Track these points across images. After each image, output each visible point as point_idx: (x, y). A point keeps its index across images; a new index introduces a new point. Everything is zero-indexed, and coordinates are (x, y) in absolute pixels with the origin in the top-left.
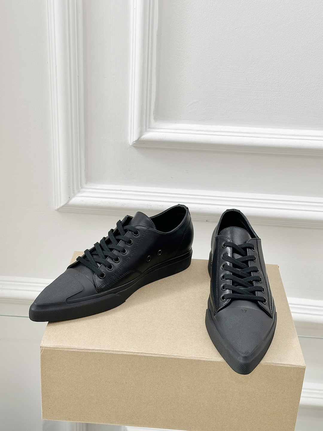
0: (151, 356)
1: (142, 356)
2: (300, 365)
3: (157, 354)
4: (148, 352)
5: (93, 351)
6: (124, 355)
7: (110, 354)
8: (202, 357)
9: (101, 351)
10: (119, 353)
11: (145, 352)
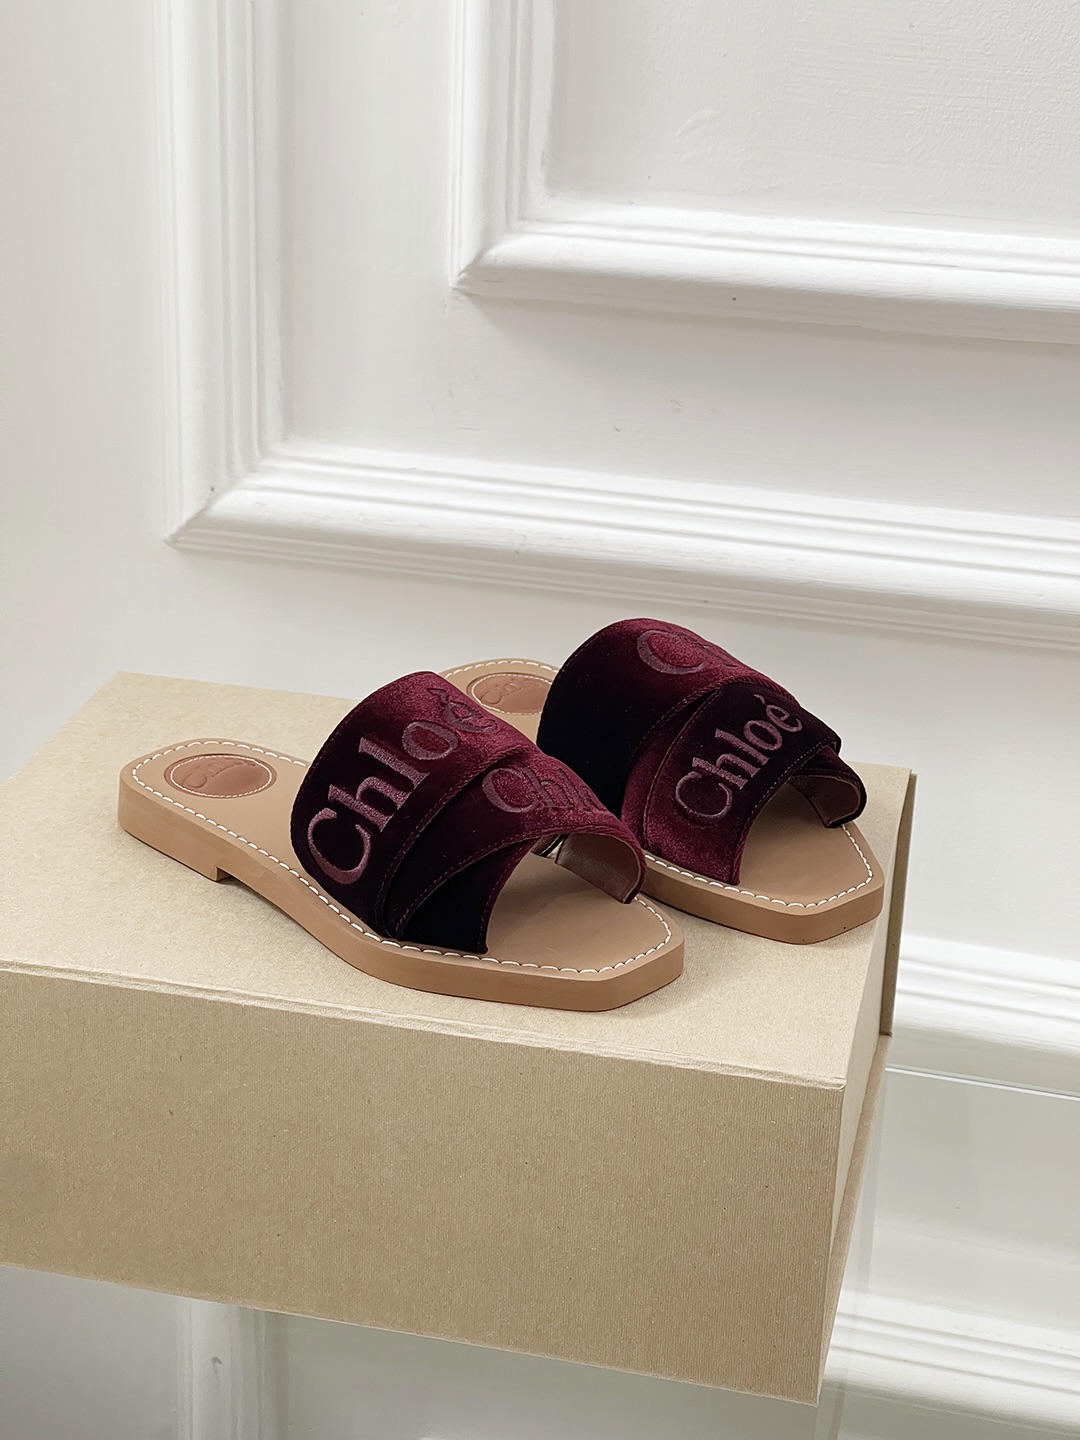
0: (256, 1008)
1: (223, 1003)
2: (821, 1079)
3: (280, 1001)
4: (247, 992)
5: (44, 974)
6: (160, 995)
8: (447, 1025)
9: (72, 977)
10: (142, 989)
11: (238, 991)
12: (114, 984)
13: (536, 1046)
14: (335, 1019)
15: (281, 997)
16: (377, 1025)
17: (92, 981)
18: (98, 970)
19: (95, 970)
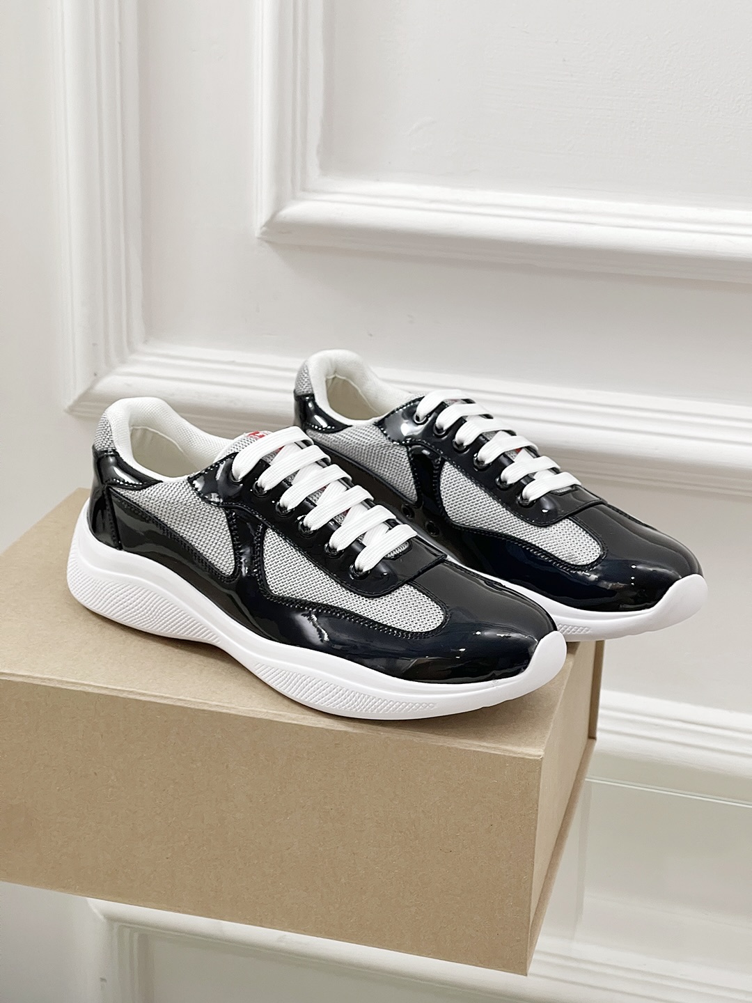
2: (528, 752)
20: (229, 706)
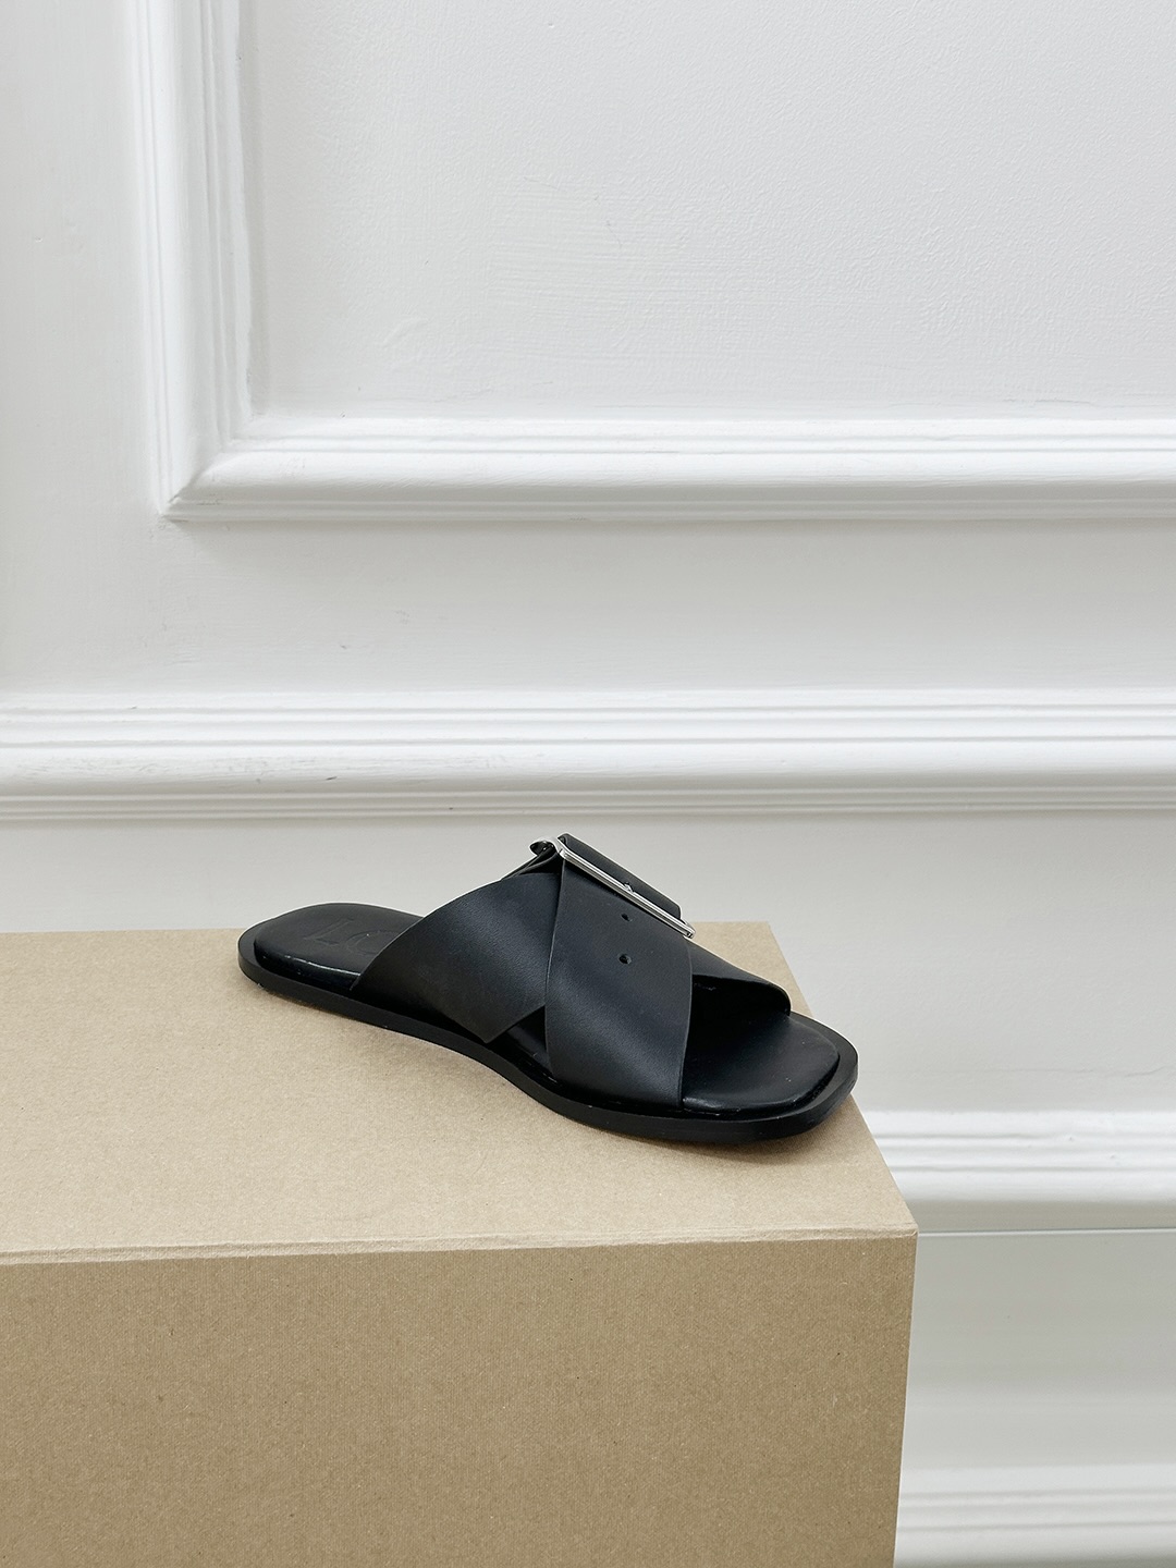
0: (262, 1258)
2: (893, 1228)
3: (291, 1245)
4: (246, 1242)
6: (145, 1264)
7: (81, 1266)
8: (486, 1239)
9: (35, 1260)
10: (122, 1259)
11: (238, 1242)
12: (88, 1259)
13: (587, 1246)
14: (356, 1255)
15: (287, 1242)
16: (407, 1253)
17: (61, 1261)
18: (68, 1246)
19: (61, 1248)
20: (398, 1239)
